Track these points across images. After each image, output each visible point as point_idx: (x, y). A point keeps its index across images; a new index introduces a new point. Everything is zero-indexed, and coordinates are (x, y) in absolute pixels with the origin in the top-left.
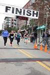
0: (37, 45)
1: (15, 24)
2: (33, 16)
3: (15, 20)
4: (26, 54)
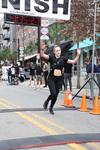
0: (70, 97)
1: (8, 39)
2: (55, 12)
3: (8, 28)
4: (41, 126)
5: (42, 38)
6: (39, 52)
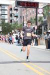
1: (17, 17)
3: (17, 10)
5: (38, 15)
6: (36, 25)
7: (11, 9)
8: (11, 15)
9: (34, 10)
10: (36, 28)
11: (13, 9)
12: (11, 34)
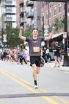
6: (66, 30)
7: (22, 5)
8: (22, 15)
9: (61, 5)
10: (65, 36)
11: (25, 4)
12: (23, 48)
